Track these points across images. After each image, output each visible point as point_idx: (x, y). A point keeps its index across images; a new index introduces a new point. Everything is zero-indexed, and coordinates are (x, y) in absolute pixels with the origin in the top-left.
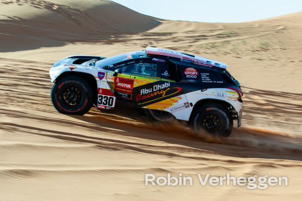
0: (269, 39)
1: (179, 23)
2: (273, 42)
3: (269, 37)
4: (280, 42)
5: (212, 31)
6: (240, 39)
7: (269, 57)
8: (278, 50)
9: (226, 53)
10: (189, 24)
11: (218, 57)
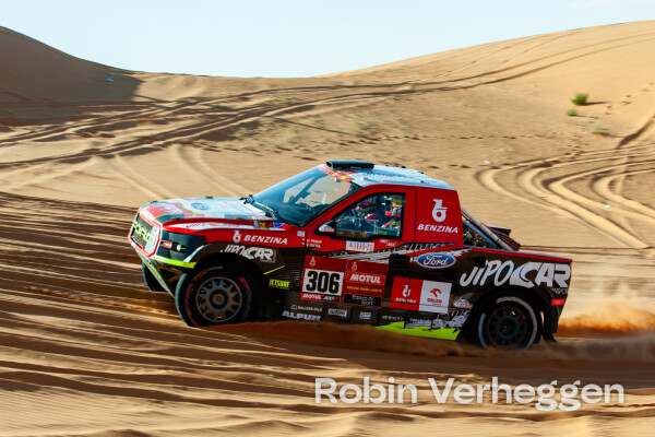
0: (378, 114)
1: (168, 79)
2: (386, 123)
3: (377, 109)
4: (403, 122)
5: (244, 98)
6: (309, 116)
7: (378, 157)
8: (401, 140)
9: (280, 149)
10: (190, 81)
11: (261, 159)
